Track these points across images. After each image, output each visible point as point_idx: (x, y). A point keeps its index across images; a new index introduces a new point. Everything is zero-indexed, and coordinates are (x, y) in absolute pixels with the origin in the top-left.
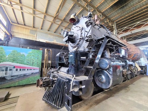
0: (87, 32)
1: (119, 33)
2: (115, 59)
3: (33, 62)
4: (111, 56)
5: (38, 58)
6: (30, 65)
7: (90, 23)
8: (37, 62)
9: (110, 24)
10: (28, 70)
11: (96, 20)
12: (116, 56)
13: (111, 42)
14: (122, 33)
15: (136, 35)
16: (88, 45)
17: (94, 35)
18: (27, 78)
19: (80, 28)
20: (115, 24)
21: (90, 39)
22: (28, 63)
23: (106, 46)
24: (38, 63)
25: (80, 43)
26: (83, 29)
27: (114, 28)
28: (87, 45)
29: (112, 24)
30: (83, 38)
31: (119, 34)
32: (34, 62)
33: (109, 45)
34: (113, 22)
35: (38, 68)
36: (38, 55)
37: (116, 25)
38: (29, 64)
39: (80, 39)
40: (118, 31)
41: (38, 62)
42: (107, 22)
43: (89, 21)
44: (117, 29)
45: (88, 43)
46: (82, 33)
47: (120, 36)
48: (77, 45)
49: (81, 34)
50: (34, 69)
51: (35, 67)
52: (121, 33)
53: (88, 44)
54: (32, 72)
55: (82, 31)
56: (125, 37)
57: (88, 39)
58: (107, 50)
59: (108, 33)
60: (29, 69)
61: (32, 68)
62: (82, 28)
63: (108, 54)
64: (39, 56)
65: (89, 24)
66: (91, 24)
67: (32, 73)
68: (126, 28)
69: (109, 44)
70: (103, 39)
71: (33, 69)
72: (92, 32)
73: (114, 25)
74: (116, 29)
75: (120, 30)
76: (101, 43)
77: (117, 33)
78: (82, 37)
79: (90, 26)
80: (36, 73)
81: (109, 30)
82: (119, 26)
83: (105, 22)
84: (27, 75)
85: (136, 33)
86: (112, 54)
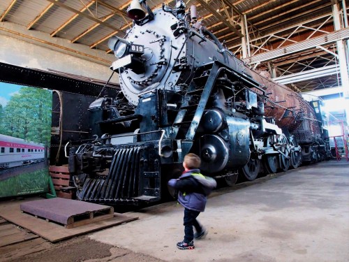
0: (176, 48)
1: (256, 48)
2: (234, 110)
3: (26, 128)
4: (226, 104)
5: (40, 116)
6: (18, 137)
7: (182, 29)
8: (38, 126)
9: (231, 20)
10: (12, 150)
11: (193, 18)
12: (238, 106)
13: (226, 75)
14: (264, 51)
15: (300, 59)
16: (179, 79)
17: (191, 56)
18: (12, 176)
19: (157, 36)
20: (244, 22)
21: (183, 66)
22: (12, 128)
23: (217, 82)
24: (40, 130)
25: (159, 73)
26: (165, 40)
27: (243, 33)
28: (177, 79)
29: (236, 19)
30: (166, 63)
31: (258, 53)
32: (28, 126)
33: (223, 81)
34: (238, 12)
35: (42, 145)
36: (41, 106)
37: (248, 25)
38: (15, 133)
39: (159, 63)
40: (253, 43)
41: (42, 127)
42: (223, 13)
43: (180, 25)
44: (251, 37)
45: (179, 74)
46: (163, 51)
47: (258, 59)
48: (151, 77)
49: (162, 53)
50: (29, 150)
51: (32, 143)
52: (261, 51)
53: (179, 76)
54: (24, 159)
55: (163, 44)
56: (272, 62)
57: (180, 65)
58: (219, 93)
59: (222, 53)
60: (15, 149)
61: (25, 146)
62: (163, 38)
63: (221, 101)
64: (42, 109)
65: (181, 31)
66: (186, 31)
67: (25, 162)
68: (273, 37)
69: (223, 78)
70: (210, 66)
71: (26, 150)
72: (187, 50)
73: (242, 21)
74: (248, 36)
75: (259, 41)
76: (206, 75)
77: (251, 49)
78: (163, 60)
79: (183, 36)
80: (38, 162)
81: (224, 45)
82: (257, 28)
83: (218, 11)
84: (11, 166)
85: (299, 54)
86: (230, 100)
